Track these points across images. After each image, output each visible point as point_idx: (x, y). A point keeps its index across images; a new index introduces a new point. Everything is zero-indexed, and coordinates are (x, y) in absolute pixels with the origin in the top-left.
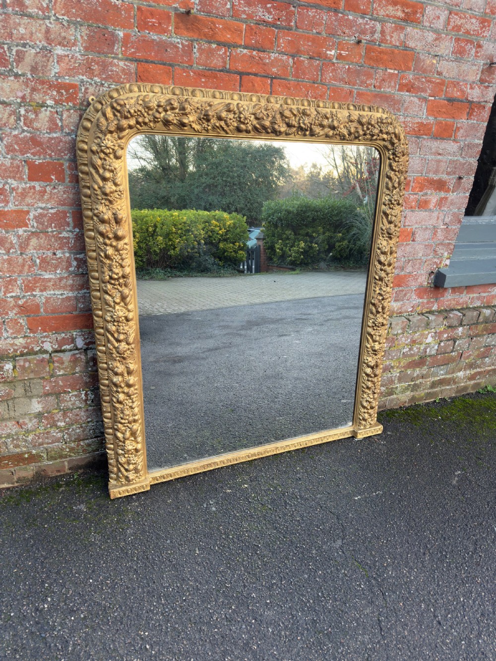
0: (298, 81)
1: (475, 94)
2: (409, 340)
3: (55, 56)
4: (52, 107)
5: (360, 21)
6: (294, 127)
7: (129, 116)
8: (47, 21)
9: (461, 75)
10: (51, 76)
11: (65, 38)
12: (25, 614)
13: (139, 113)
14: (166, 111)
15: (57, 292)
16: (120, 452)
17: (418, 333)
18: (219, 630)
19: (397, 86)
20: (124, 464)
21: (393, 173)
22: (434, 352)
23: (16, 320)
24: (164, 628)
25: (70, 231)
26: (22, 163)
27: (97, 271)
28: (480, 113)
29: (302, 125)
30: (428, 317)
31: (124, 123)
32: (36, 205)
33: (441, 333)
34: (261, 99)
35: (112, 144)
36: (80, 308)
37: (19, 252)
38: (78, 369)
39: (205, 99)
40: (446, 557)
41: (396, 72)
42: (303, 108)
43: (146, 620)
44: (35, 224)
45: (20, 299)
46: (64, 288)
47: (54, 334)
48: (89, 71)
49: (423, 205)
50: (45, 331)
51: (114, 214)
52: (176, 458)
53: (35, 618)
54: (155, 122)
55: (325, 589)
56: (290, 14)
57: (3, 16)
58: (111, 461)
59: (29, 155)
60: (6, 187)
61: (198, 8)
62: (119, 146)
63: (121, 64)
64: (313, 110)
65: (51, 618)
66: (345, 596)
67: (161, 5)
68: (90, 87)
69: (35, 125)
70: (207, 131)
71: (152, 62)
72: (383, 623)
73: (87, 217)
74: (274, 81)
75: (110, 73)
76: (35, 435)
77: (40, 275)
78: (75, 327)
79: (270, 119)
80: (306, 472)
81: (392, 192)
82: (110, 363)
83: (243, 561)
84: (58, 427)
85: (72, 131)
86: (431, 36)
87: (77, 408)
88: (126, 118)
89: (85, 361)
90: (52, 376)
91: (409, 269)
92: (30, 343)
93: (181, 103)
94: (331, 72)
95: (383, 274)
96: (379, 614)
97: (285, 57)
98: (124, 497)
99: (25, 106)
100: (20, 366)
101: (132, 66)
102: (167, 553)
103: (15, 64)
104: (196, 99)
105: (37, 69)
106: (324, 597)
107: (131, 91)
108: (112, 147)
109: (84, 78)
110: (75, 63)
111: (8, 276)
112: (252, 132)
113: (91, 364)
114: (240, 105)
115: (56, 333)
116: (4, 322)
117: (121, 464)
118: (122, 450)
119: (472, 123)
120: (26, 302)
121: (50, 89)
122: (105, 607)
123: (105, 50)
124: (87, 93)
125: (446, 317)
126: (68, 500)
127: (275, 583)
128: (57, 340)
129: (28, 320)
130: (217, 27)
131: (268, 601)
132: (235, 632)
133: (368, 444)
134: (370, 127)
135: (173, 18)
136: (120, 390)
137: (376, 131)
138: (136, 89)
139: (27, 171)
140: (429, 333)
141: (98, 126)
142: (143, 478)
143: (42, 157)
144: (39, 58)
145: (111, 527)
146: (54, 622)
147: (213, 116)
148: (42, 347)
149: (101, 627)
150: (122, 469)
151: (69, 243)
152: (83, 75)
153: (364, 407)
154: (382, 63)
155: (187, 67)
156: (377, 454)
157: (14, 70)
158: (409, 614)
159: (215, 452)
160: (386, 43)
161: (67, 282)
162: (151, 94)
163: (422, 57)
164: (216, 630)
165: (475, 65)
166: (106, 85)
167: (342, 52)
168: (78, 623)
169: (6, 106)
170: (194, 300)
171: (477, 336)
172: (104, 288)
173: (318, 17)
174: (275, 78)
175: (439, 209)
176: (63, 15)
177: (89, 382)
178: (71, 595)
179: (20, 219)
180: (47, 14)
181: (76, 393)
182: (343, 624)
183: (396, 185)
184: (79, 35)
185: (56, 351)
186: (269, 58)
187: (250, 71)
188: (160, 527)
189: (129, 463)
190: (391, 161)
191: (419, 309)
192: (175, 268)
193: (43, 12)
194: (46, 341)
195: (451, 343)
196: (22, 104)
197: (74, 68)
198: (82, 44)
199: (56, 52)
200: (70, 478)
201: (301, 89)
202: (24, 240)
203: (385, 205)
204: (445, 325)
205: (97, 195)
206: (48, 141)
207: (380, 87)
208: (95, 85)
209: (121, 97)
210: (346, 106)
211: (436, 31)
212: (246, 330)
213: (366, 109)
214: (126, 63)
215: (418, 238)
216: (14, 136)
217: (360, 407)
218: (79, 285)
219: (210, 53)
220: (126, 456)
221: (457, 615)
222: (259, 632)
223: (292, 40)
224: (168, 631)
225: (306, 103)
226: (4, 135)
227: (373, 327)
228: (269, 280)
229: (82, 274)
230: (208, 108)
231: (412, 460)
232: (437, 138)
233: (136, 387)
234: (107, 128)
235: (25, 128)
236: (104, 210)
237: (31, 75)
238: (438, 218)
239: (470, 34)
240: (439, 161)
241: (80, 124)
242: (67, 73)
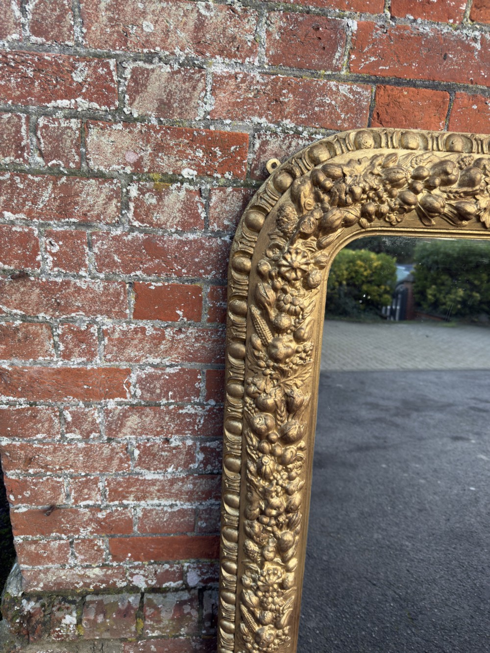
3: (210, 79)
4: (191, 182)
7: (350, 200)
10: (198, 118)
11: (234, 38)
13: (371, 194)
14: (430, 187)
15: (163, 502)
23: (91, 541)
25: (199, 404)
26: (124, 286)
27: (238, 495)
32: (144, 360)
35: (304, 260)
36: (201, 529)
37: (105, 438)
38: (183, 631)
44: (139, 392)
45: (101, 510)
46: (177, 496)
47: (152, 564)
48: (275, 106)
50: (137, 559)
51: (286, 395)
54: (402, 211)
59: (138, 273)
60: (92, 330)
62: (316, 263)
63: (344, 89)
68: (272, 140)
69: (156, 217)
71: (412, 84)
73: (234, 395)
75: (317, 109)
77: (138, 474)
78: (188, 555)
85: (226, 227)
88: (342, 204)
89: (196, 620)
90: (140, 638)
92: (111, 576)
93: (465, 169)
99: (139, 180)
100: (88, 620)
101: (367, 93)
103: (127, 97)
105: (169, 105)
107: (358, 146)
108: (303, 267)
109: (263, 120)
110: (248, 90)
111: (83, 474)
113: (207, 624)
115: (155, 563)
116: (71, 543)
120: (110, 515)
121: (191, 147)
123: (315, 62)
124: (264, 152)
128: (155, 573)
129: (110, 542)
138: (370, 142)
139: (133, 301)
141: (279, 222)
143: (163, 276)
144: (177, 84)
148: (130, 582)
151: (195, 423)
152: (260, 116)
155: (483, 91)
157: (125, 110)
161: (182, 486)
162: (402, 152)
166: (305, 134)
169: (103, 183)
172: (248, 529)
179: (112, 383)
184: (265, 30)
185: (152, 590)
194: (137, 574)
196: (135, 178)
197: (246, 101)
198: (267, 50)
199: (212, 69)
202: (115, 418)
205: (259, 358)
206: (177, 247)
208: (282, 136)
209: (337, 160)
214: (354, 87)
216: (115, 238)
218: (203, 493)
226: (94, 237)
229: (212, 473)
234: (297, 228)
235: (136, 224)
236: (270, 389)
237: (157, 118)
241: (243, 217)
242: (228, 112)
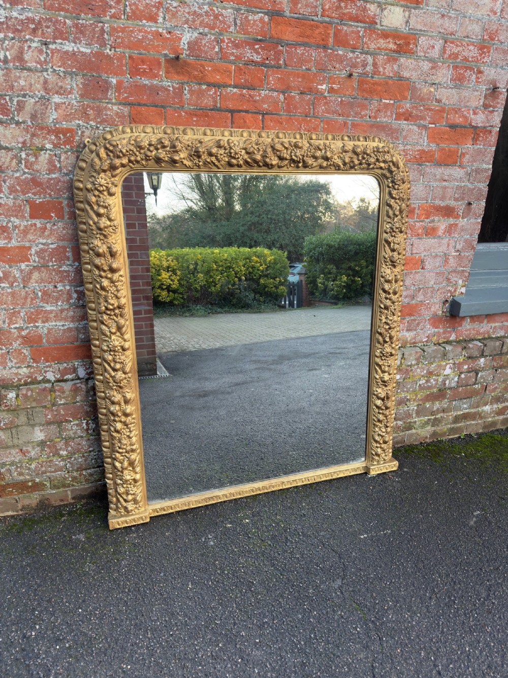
0: (290, 116)
1: (479, 119)
2: (425, 372)
3: (53, 104)
4: (50, 150)
5: (351, 55)
6: (286, 159)
7: (121, 155)
8: (45, 74)
9: (462, 101)
10: (50, 122)
11: (61, 87)
12: (12, 640)
13: (131, 152)
14: (157, 149)
15: (58, 324)
16: (119, 482)
17: (435, 364)
18: (203, 667)
19: (394, 116)
20: (123, 494)
21: (393, 201)
22: (454, 384)
23: (20, 350)
24: (147, 662)
25: (70, 265)
26: (23, 202)
27: (94, 302)
28: (487, 138)
29: (294, 157)
30: (444, 348)
31: (117, 162)
32: (37, 241)
33: (461, 364)
34: (252, 134)
35: (105, 182)
36: (81, 339)
37: (22, 286)
38: (78, 398)
39: (195, 137)
40: (455, 602)
41: (392, 102)
42: (294, 141)
43: (130, 653)
44: (37, 259)
45: (24, 330)
46: (65, 319)
47: (56, 364)
48: (85, 116)
49: (430, 232)
50: (47, 361)
51: (108, 248)
53: (21, 644)
54: (147, 160)
55: (318, 631)
56: (278, 54)
57: (5, 71)
58: (110, 491)
59: (30, 195)
60: (9, 225)
61: (187, 53)
62: (113, 184)
63: (115, 108)
64: (305, 142)
65: (37, 645)
66: (339, 639)
67: (151, 53)
68: (86, 131)
69: (35, 167)
70: (199, 166)
71: (145, 105)
72: (377, 670)
73: (84, 251)
74: (266, 116)
75: (104, 117)
76: (38, 463)
77: (42, 307)
78: (77, 357)
79: (261, 153)
80: (312, 508)
81: (393, 220)
82: (107, 392)
83: (236, 598)
84: (60, 456)
85: (70, 171)
86: (426, 66)
87: (79, 437)
88: (119, 157)
89: (85, 390)
90: (53, 405)
91: (420, 297)
92: (33, 373)
93: (171, 141)
94: (324, 105)
95: (388, 303)
96: (374, 660)
97: (275, 94)
98: (124, 528)
99: (25, 150)
100: (23, 394)
101: (126, 109)
102: (158, 586)
103: (16, 113)
104: (186, 137)
105: (36, 116)
106: (317, 639)
107: (124, 132)
108: (106, 185)
109: (81, 122)
110: (72, 109)
111: (12, 308)
112: (244, 166)
113: (92, 393)
114: (230, 141)
115: (58, 363)
116: (8, 352)
117: (120, 495)
118: (120, 480)
119: (478, 149)
120: (29, 333)
121: (49, 134)
122: (91, 638)
123: (100, 96)
124: (83, 136)
125: (465, 347)
126: (68, 529)
127: (266, 622)
128: (59, 370)
129: (31, 350)
130: (206, 70)
131: (258, 641)
132: (219, 671)
133: (382, 481)
134: (365, 156)
135: (163, 64)
136: (117, 419)
137: (372, 160)
138: (128, 130)
139: (28, 210)
140: (447, 364)
141: (92, 166)
142: (143, 509)
143: (42, 196)
144: (38, 107)
145: (107, 557)
146: (39, 650)
147: (204, 152)
148: (45, 377)
149: (85, 657)
150: (121, 499)
151: (69, 276)
152: (79, 120)
153: (376, 442)
154: (377, 94)
155: (178, 108)
156: (391, 491)
157: (15, 118)
158: (406, 662)
159: (221, 485)
160: (379, 75)
161: (67, 313)
162: (143, 135)
163: (418, 86)
164: (200, 668)
165: (477, 91)
166: (101, 128)
167: (334, 86)
168: (62, 653)
169: (8, 151)
170: (231, 335)
171: (502, 367)
172: (100, 318)
173: (306, 54)
174: (267, 114)
175: (449, 235)
176: (59, 67)
177: (90, 411)
178: (59, 624)
179: (22, 254)
180: (45, 67)
181: (77, 422)
182: (333, 668)
183: (397, 213)
184: (75, 84)
185: (58, 381)
186: (260, 95)
187: (241, 108)
188: (156, 560)
189: (127, 494)
190: (391, 189)
191: (435, 339)
192: (215, 304)
193: (41, 66)
194: (48, 371)
195: (472, 374)
196: (23, 149)
197: (71, 114)
198: (78, 92)
199: (54, 100)
200: (73, 508)
201: (294, 123)
202: (26, 274)
203: (387, 233)
204: (465, 356)
205: (92, 230)
206: (47, 181)
207: (375, 117)
208: (91, 129)
209: (114, 138)
210: (340, 137)
211: (431, 60)
212: (277, 364)
213: (361, 139)
214: (120, 107)
215: (428, 266)
216: (16, 178)
217: (372, 441)
218: (80, 317)
219: (201, 93)
220: (125, 486)
221: (460, 666)
222: (244, 672)
223: (281, 78)
224: (151, 666)
225: (298, 136)
226: (6, 178)
227: (381, 357)
228: (309, 315)
229: (82, 305)
230: (199, 145)
231: (427, 499)
232: (441, 165)
233: (134, 416)
234: (100, 168)
235: (26, 170)
236: (99, 244)
237: (31, 122)
238: (448, 245)
239: (469, 61)
240: (445, 188)
241: (77, 165)
242: (64, 119)
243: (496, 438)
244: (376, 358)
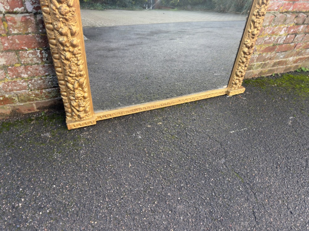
2: (271, 31)
12: (4, 211)
16: (72, 98)
17: (278, 27)
18: (146, 218)
20: (76, 106)
22: (282, 42)
24: (108, 218)
30: (286, 15)
33: (291, 28)
38: (30, 30)
40: (290, 170)
43: (95, 213)
52: (113, 105)
53: (12, 213)
55: (217, 191)
58: (66, 104)
65: (24, 213)
66: (230, 196)
72: (256, 214)
76: (4, 83)
80: (199, 115)
82: (55, 24)
83: (161, 171)
84: (23, 78)
87: (35, 64)
89: (35, 23)
90: (8, 34)
96: (253, 208)
98: (78, 128)
102: (109, 166)
106: (217, 196)
113: (41, 26)
117: (73, 107)
118: (74, 97)
122: (65, 205)
125: (297, 16)
126: (37, 130)
127: (183, 186)
128: (7, 1)
131: (179, 198)
132: (158, 220)
133: (236, 99)
136: (66, 49)
140: (284, 27)
142: (91, 116)
145: (69, 149)
146: (26, 216)
149: (63, 218)
150: (75, 110)
153: (237, 76)
156: (242, 105)
158: (272, 207)
159: (138, 102)
164: (145, 219)
168: (45, 216)
170: (119, 20)
177: (42, 42)
178: (39, 197)
181: (32, 51)
182: (230, 214)
185: (9, 12)
188: (104, 149)
189: (79, 106)
191: (281, 9)
192: (108, 3)
195: (293, 36)
200: (39, 115)
204: (295, 22)
212: (151, 36)
217: (235, 75)
220: (77, 101)
221: (301, 207)
222: (174, 220)
224: (111, 221)
227: (257, 15)
228: (160, 13)
231: (263, 110)
233: (80, 48)
243: (291, 76)
244: (253, 16)
